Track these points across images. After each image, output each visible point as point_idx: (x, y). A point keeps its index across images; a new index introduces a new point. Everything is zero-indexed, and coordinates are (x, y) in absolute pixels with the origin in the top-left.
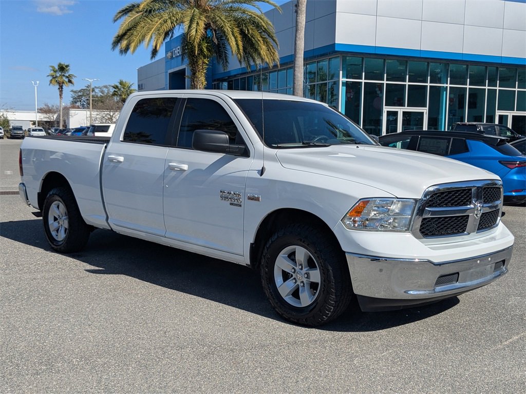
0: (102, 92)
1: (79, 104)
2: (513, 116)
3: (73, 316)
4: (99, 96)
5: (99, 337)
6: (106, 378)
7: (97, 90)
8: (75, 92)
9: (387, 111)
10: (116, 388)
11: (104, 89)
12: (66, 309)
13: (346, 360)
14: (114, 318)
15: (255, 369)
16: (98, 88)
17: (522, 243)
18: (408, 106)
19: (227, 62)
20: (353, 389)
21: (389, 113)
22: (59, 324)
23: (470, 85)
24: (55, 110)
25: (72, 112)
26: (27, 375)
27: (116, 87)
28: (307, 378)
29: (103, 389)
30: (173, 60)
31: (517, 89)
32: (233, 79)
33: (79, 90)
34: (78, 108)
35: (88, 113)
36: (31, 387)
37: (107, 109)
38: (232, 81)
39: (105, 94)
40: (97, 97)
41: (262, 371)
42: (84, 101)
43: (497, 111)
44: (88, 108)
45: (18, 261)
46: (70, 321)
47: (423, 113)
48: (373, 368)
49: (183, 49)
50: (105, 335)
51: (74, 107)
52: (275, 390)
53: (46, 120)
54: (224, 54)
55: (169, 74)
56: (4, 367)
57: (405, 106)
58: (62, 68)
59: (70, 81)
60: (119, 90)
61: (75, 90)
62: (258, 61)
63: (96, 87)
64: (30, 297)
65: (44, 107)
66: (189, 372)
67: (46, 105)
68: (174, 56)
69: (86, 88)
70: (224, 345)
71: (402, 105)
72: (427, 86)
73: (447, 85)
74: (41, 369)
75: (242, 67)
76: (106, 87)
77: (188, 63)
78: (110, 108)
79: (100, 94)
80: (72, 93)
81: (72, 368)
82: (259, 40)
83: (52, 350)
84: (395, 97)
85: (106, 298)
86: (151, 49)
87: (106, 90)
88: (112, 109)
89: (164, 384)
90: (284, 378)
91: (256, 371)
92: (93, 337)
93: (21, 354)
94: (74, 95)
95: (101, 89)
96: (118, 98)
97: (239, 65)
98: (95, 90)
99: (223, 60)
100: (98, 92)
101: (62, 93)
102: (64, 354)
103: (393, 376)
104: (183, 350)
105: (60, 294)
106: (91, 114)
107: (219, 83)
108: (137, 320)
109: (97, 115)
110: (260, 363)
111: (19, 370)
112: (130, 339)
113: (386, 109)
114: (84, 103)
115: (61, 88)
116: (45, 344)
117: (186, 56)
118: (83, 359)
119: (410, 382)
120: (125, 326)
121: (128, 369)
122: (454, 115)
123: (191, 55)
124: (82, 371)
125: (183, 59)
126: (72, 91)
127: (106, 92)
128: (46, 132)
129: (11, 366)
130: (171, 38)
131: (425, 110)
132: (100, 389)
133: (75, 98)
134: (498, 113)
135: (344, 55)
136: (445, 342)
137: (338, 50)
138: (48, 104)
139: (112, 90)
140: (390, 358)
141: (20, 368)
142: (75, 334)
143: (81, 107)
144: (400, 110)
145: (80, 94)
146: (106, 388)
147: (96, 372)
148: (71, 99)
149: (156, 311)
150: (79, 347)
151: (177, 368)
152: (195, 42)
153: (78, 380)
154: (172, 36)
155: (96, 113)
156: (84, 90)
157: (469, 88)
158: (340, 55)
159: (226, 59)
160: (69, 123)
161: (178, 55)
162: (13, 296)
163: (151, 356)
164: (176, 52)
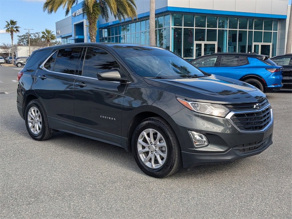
0: (35, 36)
1: (22, 43)
2: (262, 45)
3: (43, 166)
4: (33, 38)
5: (63, 178)
6: (73, 204)
7: (32, 35)
8: (20, 37)
9: (196, 44)
10: (81, 211)
11: (36, 35)
12: (38, 162)
13: (213, 185)
14: (69, 166)
15: (162, 194)
16: (32, 34)
17: (282, 113)
18: (207, 41)
19: (108, 17)
20: (223, 203)
21: (197, 45)
22: (36, 171)
23: (239, 29)
24: (9, 47)
25: (19, 47)
26: (23, 205)
27: (43, 33)
28: (194, 198)
29: (73, 212)
30: (76, 17)
31: (263, 31)
32: (110, 27)
33: (22, 35)
34: (22, 45)
35: (28, 48)
36: (27, 213)
37: (39, 46)
38: (110, 28)
39: (37, 37)
40: (32, 39)
41: (166, 194)
42: (25, 42)
43: (253, 43)
44: (27, 45)
45: (3, 133)
46: (43, 169)
47: (215, 44)
48: (229, 189)
49: (83, 10)
50: (66, 176)
51: (19, 45)
52: (177, 206)
53: (4, 52)
54: (106, 12)
55: (74, 25)
56: (7, 201)
57: (205, 41)
58: (13, 23)
59: (17, 30)
60: (45, 34)
61: (19, 35)
62: (126, 17)
63: (31, 34)
64: (14, 155)
65: (3, 45)
66: (123, 198)
67: (4, 44)
68: (76, 15)
69: (26, 34)
70: (139, 179)
71: (204, 40)
72: (217, 30)
73: (227, 29)
74: (31, 201)
75: (117, 20)
76: (37, 33)
77: (87, 18)
78: (40, 45)
79: (34, 38)
80: (18, 37)
81: (50, 199)
82: (126, 5)
83: (35, 188)
84: (200, 36)
85: (61, 154)
86: (65, 10)
87: (37, 35)
88: (41, 46)
89: (110, 206)
90: (181, 199)
91: (162, 195)
92: (59, 178)
93: (16, 191)
94: (19, 38)
95: (34, 34)
96: (44, 40)
97: (115, 19)
98: (31, 35)
99: (106, 16)
100: (33, 36)
101: (13, 37)
102: (43, 190)
103: (243, 194)
104: (115, 184)
105: (32, 152)
106: (30, 49)
107: (102, 30)
108: (83, 167)
109: (33, 49)
110: (163, 189)
111: (18, 202)
112: (81, 179)
113: (195, 43)
114: (25, 43)
115: (12, 34)
116: (30, 184)
117: (85, 14)
118: (56, 193)
119: (254, 197)
120: (77, 171)
121: (85, 198)
122: (230, 46)
123: (88, 13)
124: (57, 201)
125: (83, 16)
126: (18, 36)
127: (38, 36)
128: (4, 59)
129: (12, 200)
130: (76, 4)
131: (216, 43)
132: (71, 212)
133: (20, 40)
134: (254, 44)
135: (173, 13)
136: (264, 171)
137: (169, 10)
138: (5, 44)
139: (41, 35)
140: (237, 183)
141: (18, 201)
142: (47, 177)
143: (23, 45)
144: (203, 43)
145: (22, 38)
146: (75, 211)
147: (66, 200)
148: (18, 41)
149: (93, 161)
150: (52, 185)
151: (115, 195)
152: (91, 5)
153: (56, 207)
154: (77, 3)
155: (32, 48)
156: (25, 35)
157: (239, 31)
158: (170, 13)
159: (107, 16)
160: (17, 54)
161: (79, 14)
162: (4, 155)
163: (97, 188)
164: (77, 12)
